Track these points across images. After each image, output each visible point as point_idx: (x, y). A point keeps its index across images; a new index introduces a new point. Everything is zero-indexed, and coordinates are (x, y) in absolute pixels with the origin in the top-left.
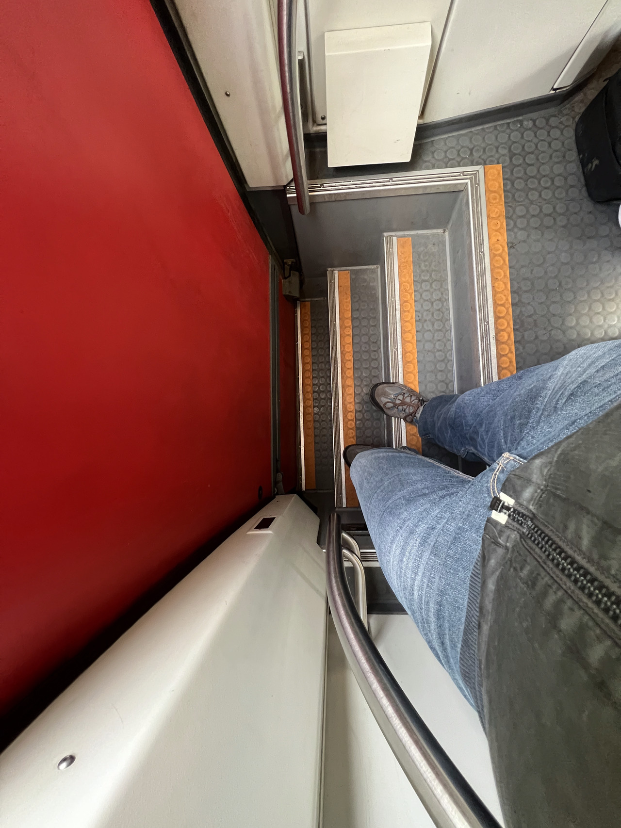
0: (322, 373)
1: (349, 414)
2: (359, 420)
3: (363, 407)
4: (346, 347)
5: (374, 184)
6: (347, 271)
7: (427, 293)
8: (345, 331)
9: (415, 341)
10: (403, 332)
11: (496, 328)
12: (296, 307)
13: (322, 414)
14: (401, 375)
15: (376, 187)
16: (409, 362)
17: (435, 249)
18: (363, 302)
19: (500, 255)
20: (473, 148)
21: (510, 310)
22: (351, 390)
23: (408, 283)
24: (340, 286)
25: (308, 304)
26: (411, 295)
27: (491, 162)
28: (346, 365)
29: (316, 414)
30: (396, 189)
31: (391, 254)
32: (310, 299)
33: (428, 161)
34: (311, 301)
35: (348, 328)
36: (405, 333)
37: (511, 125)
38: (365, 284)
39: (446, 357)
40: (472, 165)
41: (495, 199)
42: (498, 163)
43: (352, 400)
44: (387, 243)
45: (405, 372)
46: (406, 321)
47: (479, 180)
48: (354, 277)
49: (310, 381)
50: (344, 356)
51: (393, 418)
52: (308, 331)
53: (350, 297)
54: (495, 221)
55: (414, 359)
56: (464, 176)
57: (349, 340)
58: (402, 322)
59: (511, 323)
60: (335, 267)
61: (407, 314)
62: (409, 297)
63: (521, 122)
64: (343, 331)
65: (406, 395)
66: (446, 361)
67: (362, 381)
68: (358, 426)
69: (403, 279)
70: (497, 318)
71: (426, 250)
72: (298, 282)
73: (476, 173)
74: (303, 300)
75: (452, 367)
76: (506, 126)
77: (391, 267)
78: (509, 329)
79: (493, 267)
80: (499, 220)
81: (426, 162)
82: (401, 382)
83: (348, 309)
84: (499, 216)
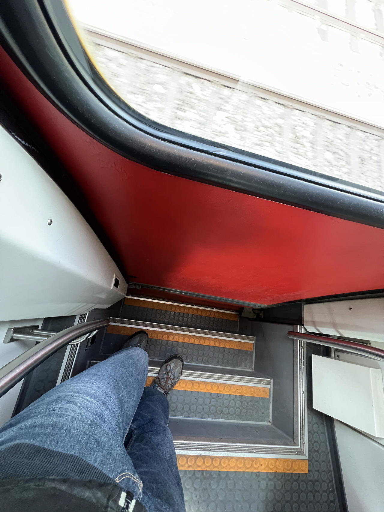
0: (194, 321)
1: (167, 336)
2: (162, 342)
3: (169, 346)
4: (208, 341)
5: (301, 381)
6: (252, 349)
7: (234, 405)
8: (217, 342)
9: (205, 391)
10: (212, 384)
11: (206, 457)
12: (236, 311)
13: (170, 317)
14: (186, 378)
15: (300, 382)
16: (193, 385)
17: (260, 414)
18: (234, 357)
19: (252, 466)
20: (319, 453)
21: (216, 469)
22: (181, 340)
23: (241, 392)
24: (244, 343)
25: (236, 319)
26: (234, 392)
27: (309, 466)
28: (197, 339)
29: (170, 313)
30: (298, 395)
31: (260, 382)
32: (239, 321)
33: (312, 420)
34: (237, 322)
35: (219, 344)
36: (211, 384)
37: (332, 483)
38: (244, 360)
39: (192, 412)
40: (309, 451)
41: (288, 466)
42: (309, 471)
43: (175, 340)
44: (266, 381)
45: (187, 381)
46: (218, 387)
47: (299, 455)
48: (249, 353)
49: (191, 312)
50: (203, 339)
51: (160, 368)
52: (221, 316)
53: (237, 348)
54: (274, 464)
55: (194, 388)
56: (303, 443)
57: (212, 344)
58: (218, 384)
59: (208, 469)
60: (256, 342)
61: (223, 388)
62: (233, 391)
63: (332, 492)
64: (218, 341)
65: (173, 380)
66: (189, 412)
67: (186, 348)
68: (158, 341)
69: (244, 389)
70: (213, 458)
71: (260, 407)
72: (250, 317)
73: (304, 453)
74: (239, 317)
75: (185, 416)
76: (331, 479)
77: (253, 381)
78: (204, 466)
79: (245, 459)
80: (274, 468)
81: (312, 418)
82: (182, 378)
83: (231, 346)
84: (277, 468)
